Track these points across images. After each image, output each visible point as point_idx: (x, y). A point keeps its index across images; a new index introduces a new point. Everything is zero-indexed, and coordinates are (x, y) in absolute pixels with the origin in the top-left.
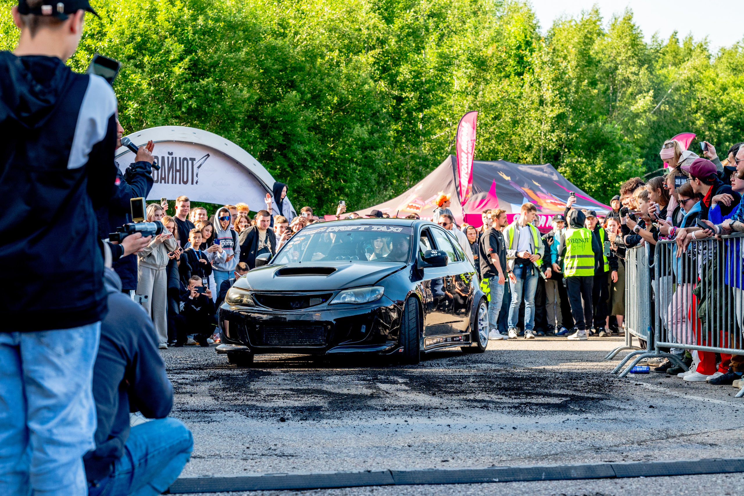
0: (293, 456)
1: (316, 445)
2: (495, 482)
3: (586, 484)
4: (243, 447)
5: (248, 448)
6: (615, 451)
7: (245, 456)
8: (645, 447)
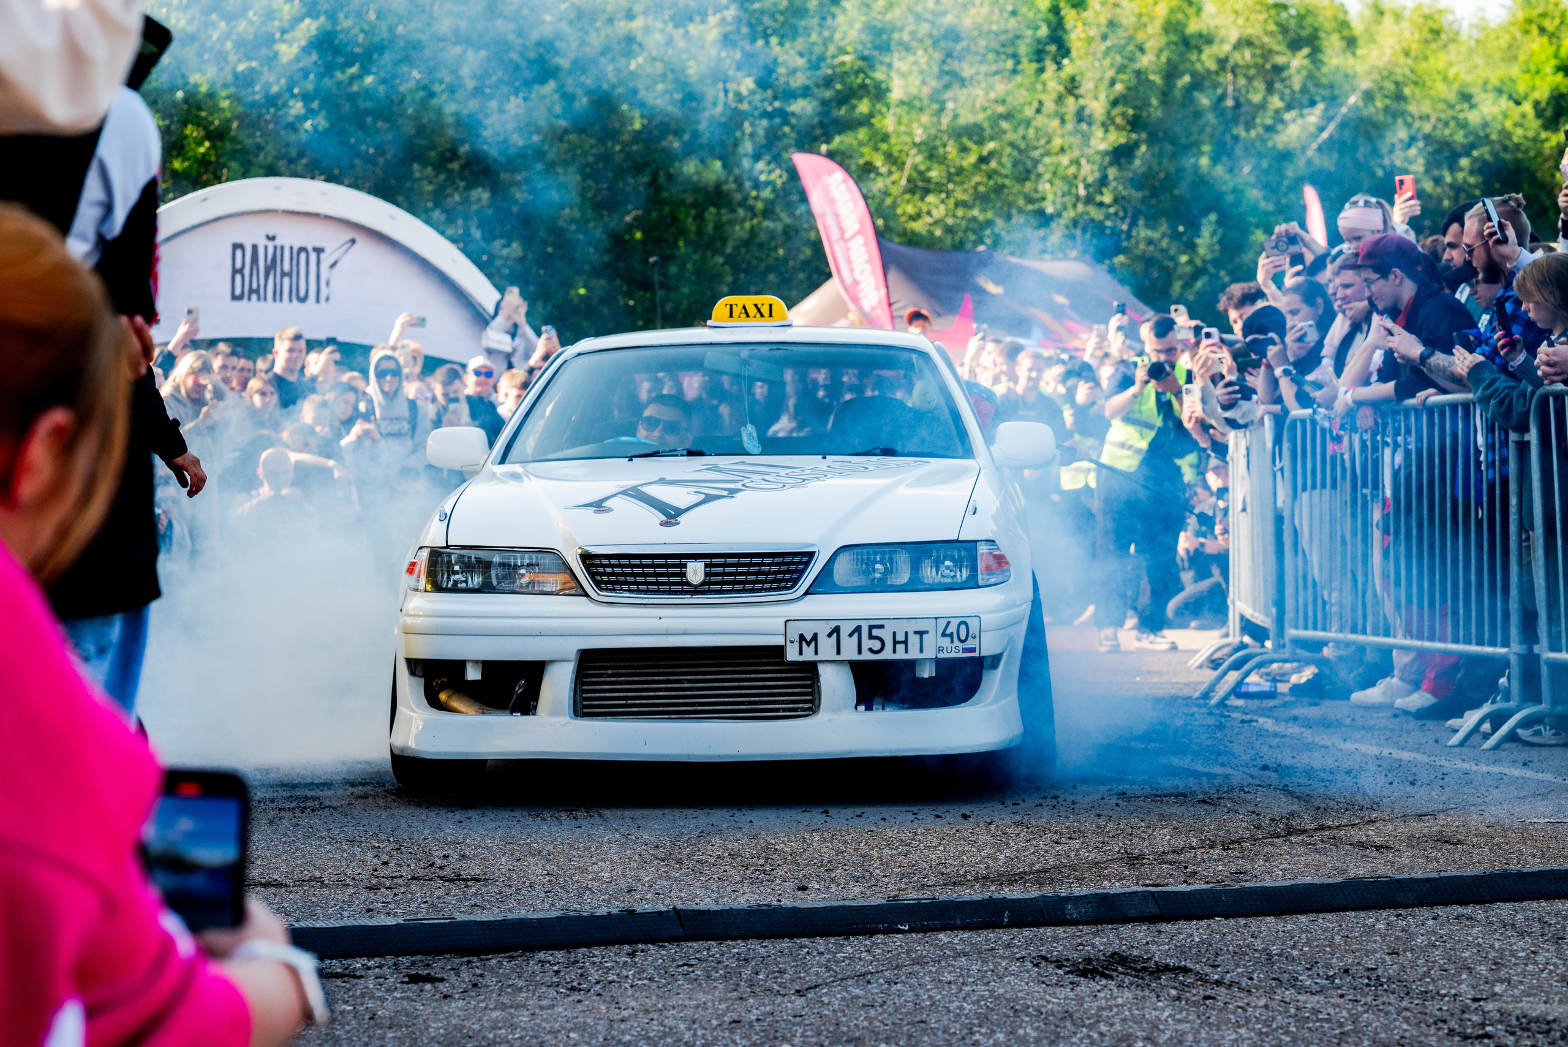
0: (478, 880)
1: (533, 855)
2: (902, 932)
3: (1096, 934)
4: (375, 861)
5: (385, 863)
6: (1171, 863)
7: (374, 881)
8: (1237, 853)
